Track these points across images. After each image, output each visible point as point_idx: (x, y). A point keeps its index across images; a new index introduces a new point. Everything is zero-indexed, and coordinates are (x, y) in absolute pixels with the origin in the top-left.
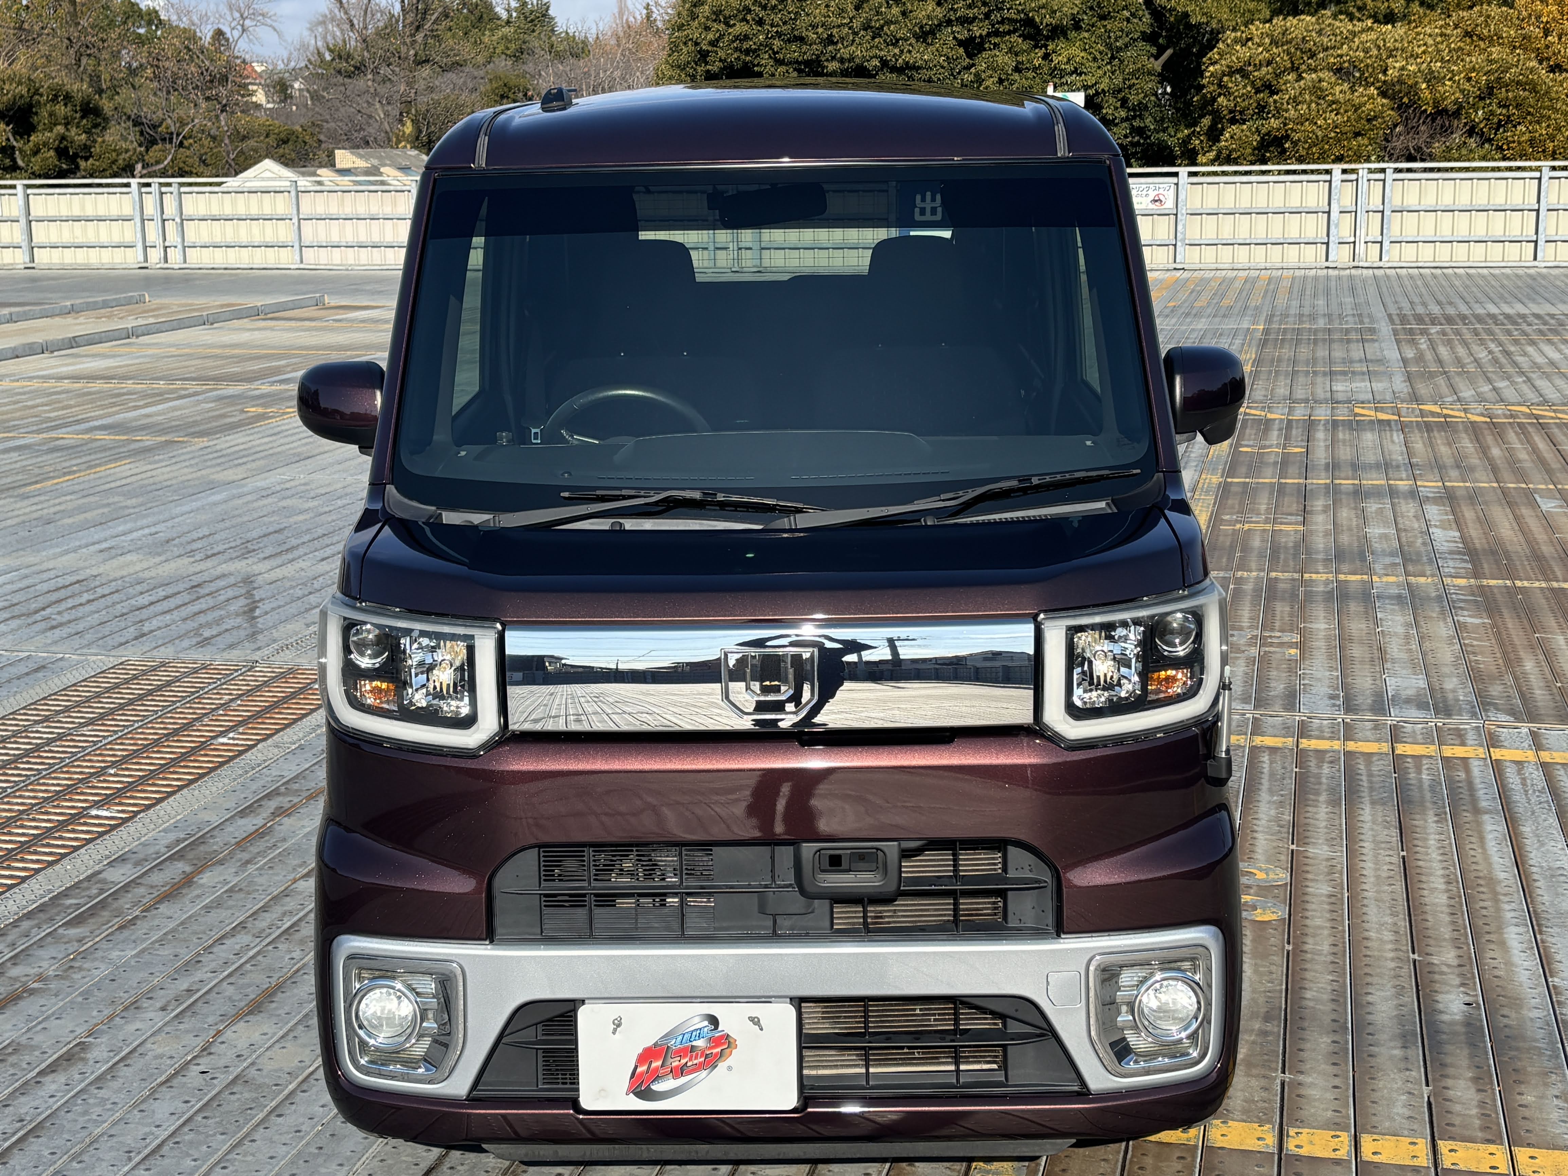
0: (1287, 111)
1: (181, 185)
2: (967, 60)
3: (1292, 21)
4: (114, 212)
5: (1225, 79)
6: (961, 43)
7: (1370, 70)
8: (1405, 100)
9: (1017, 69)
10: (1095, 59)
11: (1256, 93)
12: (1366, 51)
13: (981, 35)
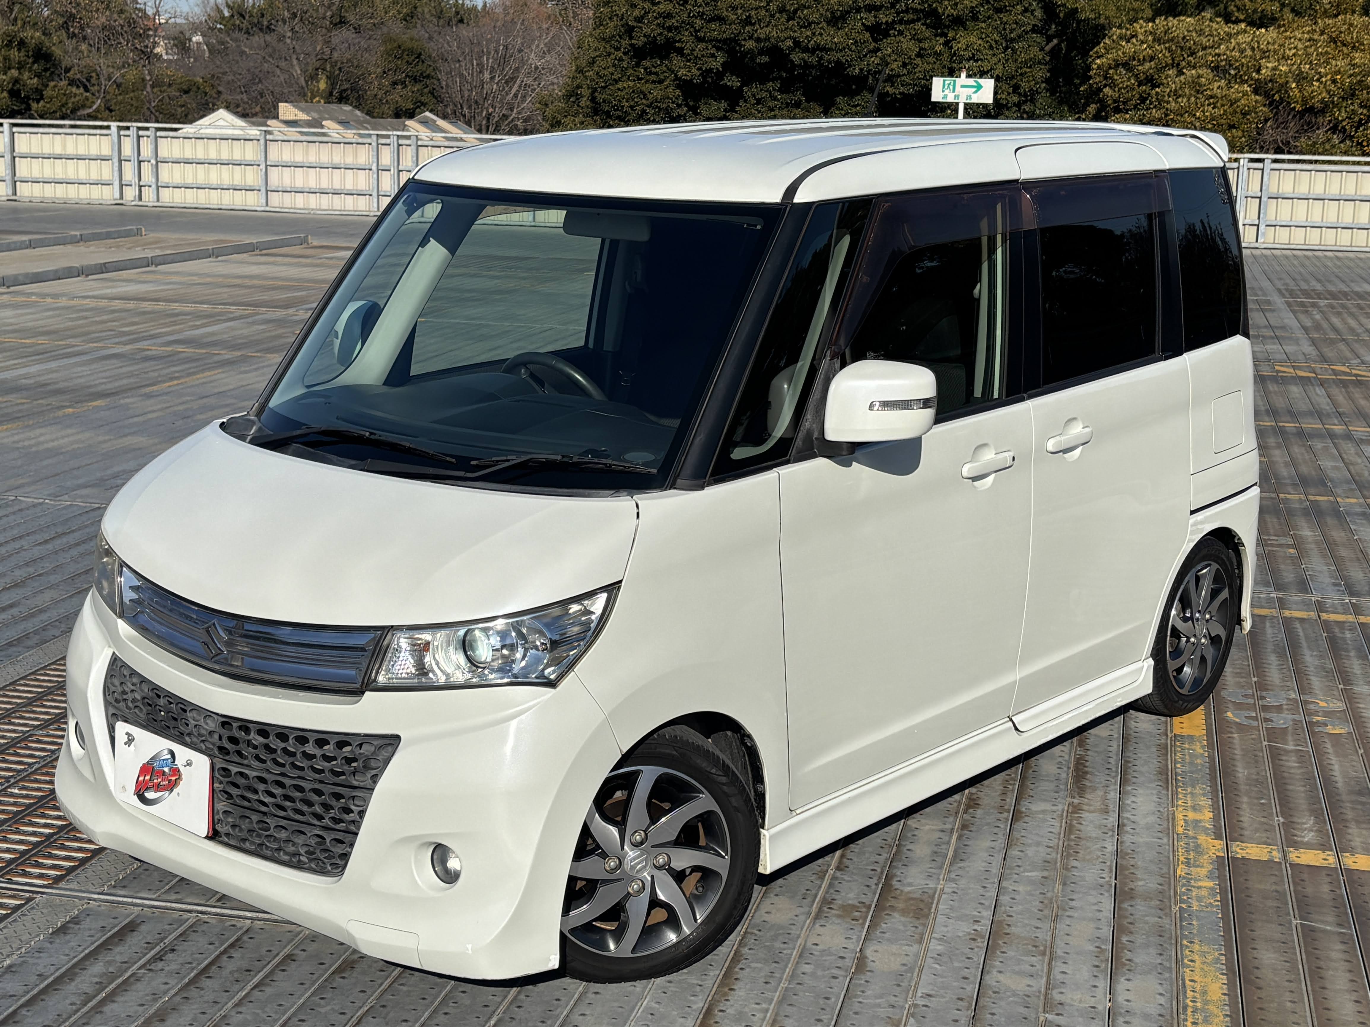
0: (1168, 102)
1: (158, 129)
2: (873, 44)
3: (1172, 21)
4: (94, 152)
5: (1111, 71)
6: (867, 28)
7: (1245, 69)
8: (1277, 97)
9: (919, 55)
10: (991, 47)
11: (1139, 86)
12: (1242, 51)
13: (887, 22)
